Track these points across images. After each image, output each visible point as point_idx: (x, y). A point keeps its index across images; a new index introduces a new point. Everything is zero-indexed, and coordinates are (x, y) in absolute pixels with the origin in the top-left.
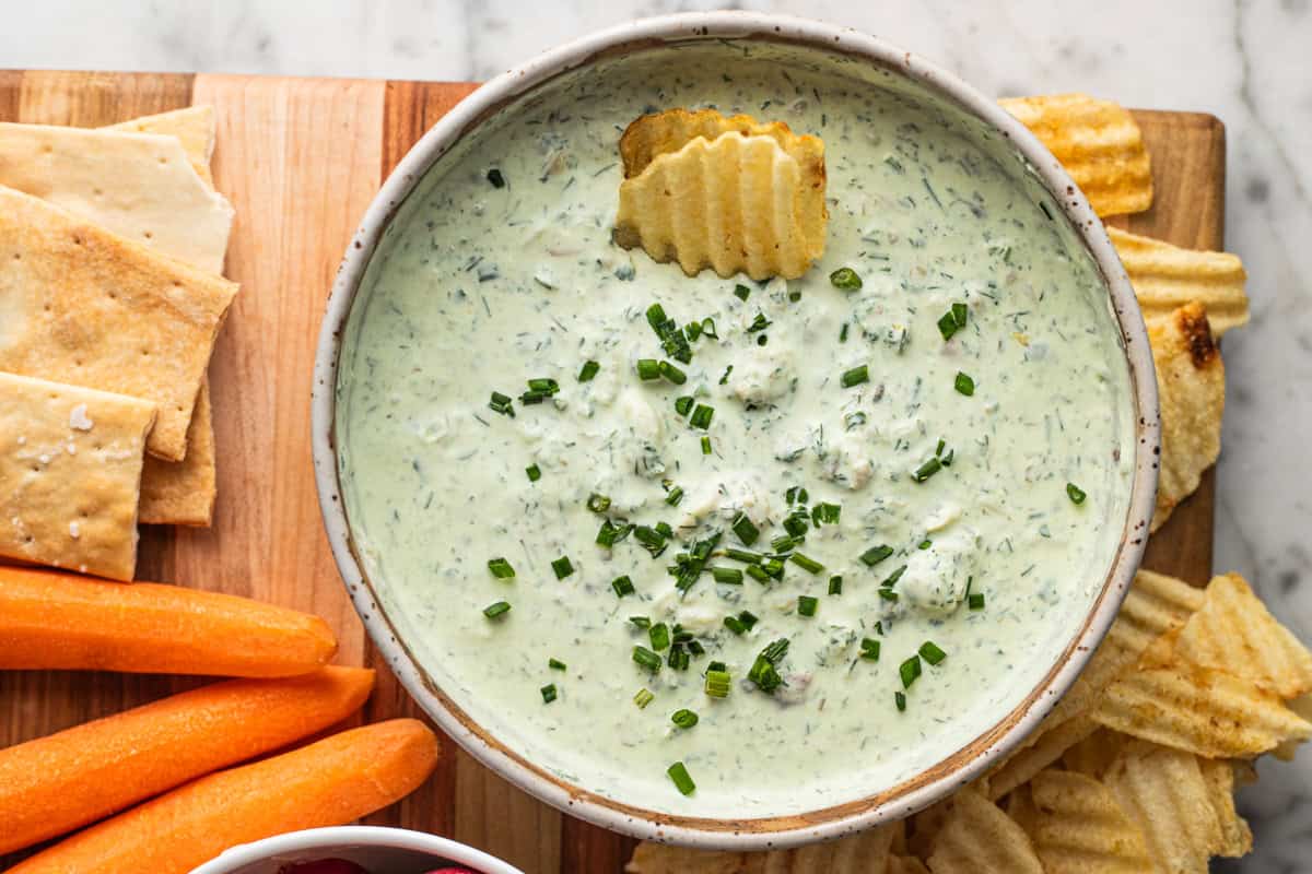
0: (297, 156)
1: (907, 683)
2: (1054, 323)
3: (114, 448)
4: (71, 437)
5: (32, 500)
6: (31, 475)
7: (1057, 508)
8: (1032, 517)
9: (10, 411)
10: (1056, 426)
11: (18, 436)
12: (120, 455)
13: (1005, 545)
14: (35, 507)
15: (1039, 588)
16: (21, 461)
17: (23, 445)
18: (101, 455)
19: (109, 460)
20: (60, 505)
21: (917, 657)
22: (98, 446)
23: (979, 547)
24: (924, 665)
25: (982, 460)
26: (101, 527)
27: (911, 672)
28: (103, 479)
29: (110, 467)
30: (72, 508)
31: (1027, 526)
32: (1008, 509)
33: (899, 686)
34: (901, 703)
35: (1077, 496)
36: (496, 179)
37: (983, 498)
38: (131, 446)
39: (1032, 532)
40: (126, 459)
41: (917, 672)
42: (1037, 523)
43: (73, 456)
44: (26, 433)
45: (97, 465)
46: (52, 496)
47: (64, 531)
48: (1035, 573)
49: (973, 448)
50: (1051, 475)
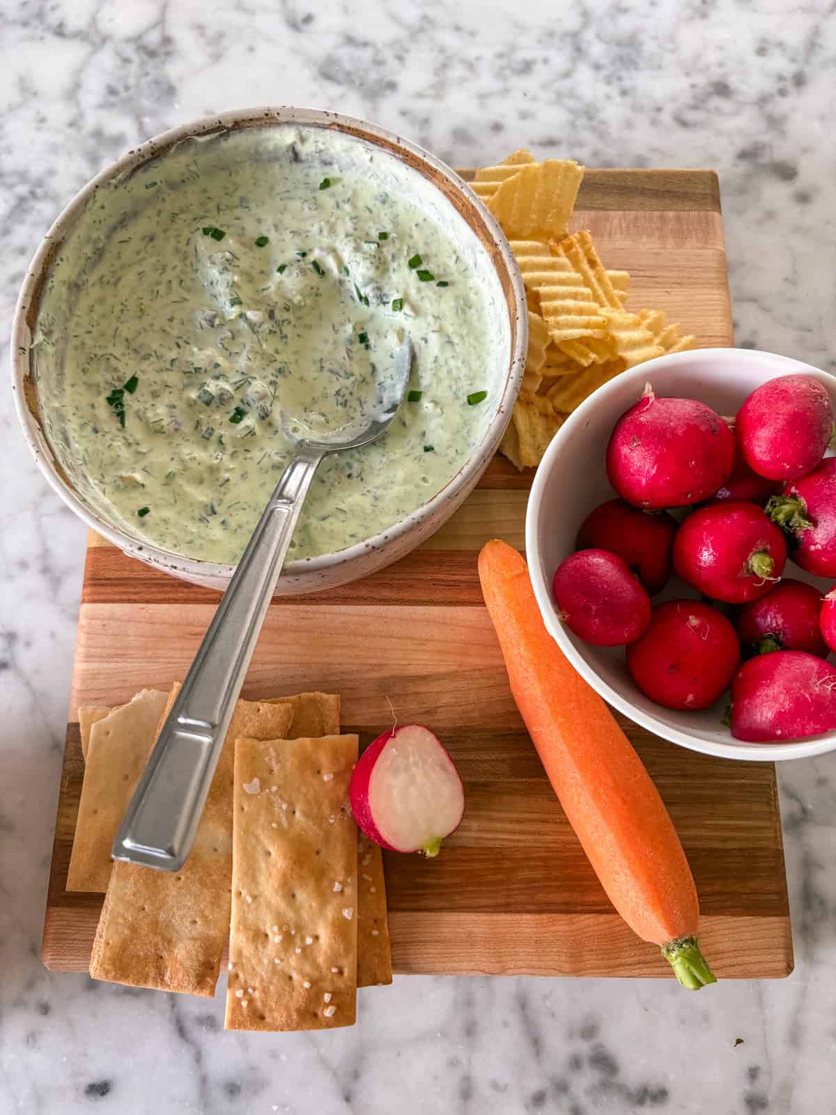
1: (431, 278)
2: (227, 194)
3: (270, 760)
4: (267, 790)
5: (315, 811)
6: (298, 814)
7: (333, 195)
8: (338, 207)
9: (257, 838)
10: (286, 195)
11: (273, 828)
12: (273, 754)
13: (354, 221)
14: (320, 807)
15: (379, 204)
16: (290, 824)
17: (279, 823)
18: (276, 768)
19: (278, 761)
20: (315, 791)
21: (419, 272)
22: (271, 771)
23: (351, 235)
24: (422, 268)
25: (304, 235)
26: (324, 759)
27: (425, 276)
28: (291, 762)
29: (283, 761)
30: (315, 782)
31: (343, 210)
32: (333, 219)
33: (433, 283)
34: (443, 284)
35: (326, 184)
37: (325, 233)
38: (267, 748)
39: (347, 207)
40: (276, 750)
41: (426, 272)
42: (342, 204)
43: (279, 787)
44: (270, 823)
45: (283, 768)
46: (309, 797)
47: (331, 784)
48: (370, 206)
49: (297, 240)
50: (314, 198)
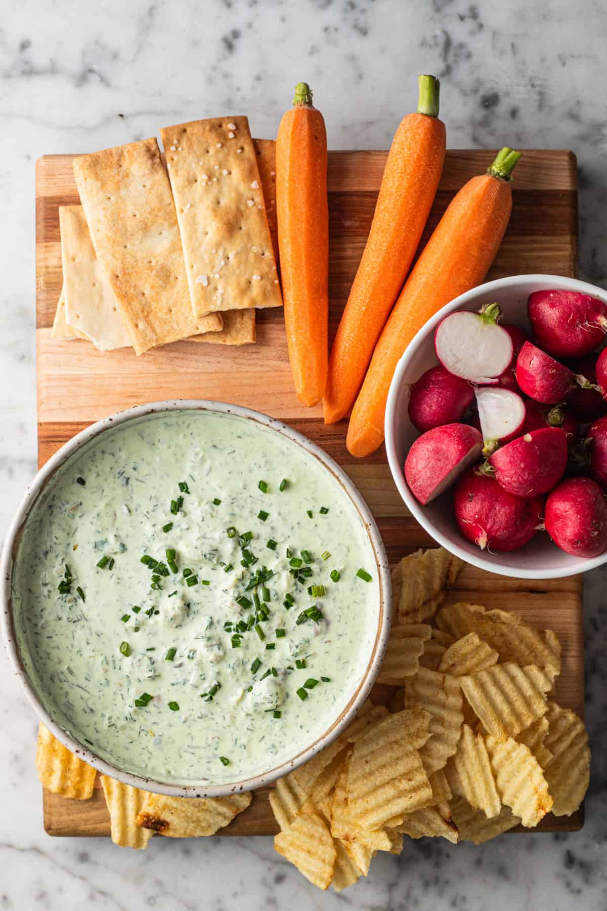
0: (78, 380)
36: (82, 482)
